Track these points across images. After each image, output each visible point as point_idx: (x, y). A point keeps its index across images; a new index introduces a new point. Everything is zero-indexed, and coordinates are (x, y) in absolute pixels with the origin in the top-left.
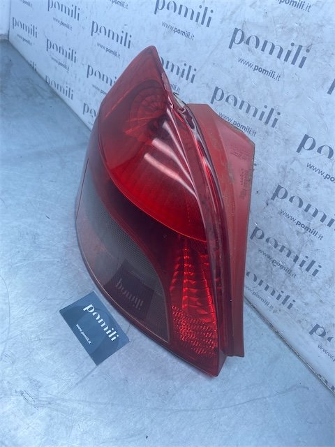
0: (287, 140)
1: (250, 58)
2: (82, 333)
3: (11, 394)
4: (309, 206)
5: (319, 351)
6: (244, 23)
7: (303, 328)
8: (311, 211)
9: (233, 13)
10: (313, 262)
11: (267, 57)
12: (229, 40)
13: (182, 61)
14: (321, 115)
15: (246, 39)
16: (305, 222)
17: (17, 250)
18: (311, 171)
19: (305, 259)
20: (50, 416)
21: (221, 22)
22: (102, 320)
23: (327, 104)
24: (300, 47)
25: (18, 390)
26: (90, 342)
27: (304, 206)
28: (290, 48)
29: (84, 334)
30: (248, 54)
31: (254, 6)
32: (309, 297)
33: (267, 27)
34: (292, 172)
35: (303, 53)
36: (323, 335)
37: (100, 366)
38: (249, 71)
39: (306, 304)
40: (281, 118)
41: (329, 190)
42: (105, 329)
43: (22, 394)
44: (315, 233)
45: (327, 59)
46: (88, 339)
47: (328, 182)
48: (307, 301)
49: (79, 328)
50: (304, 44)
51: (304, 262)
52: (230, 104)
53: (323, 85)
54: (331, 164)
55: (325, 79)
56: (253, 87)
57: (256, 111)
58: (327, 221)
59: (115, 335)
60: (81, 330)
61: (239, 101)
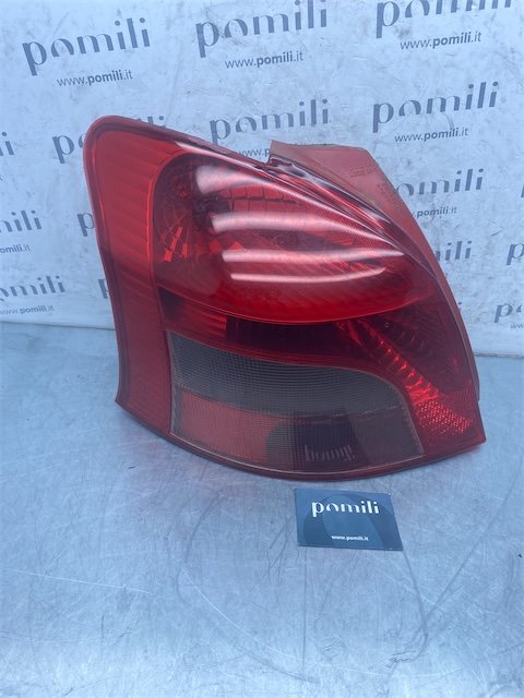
0: (353, 126)
1: (244, 53)
2: (348, 538)
3: (389, 675)
4: (422, 186)
5: (514, 331)
6: (207, 10)
7: (485, 323)
8: (428, 189)
9: (181, 5)
10: (460, 244)
11: (269, 38)
12: (196, 46)
14: (382, 68)
16: (427, 208)
17: (161, 539)
18: (403, 144)
19: (449, 247)
20: (443, 644)
21: (168, 28)
22: (343, 506)
23: (383, 51)
25: (388, 662)
26: (367, 539)
27: (417, 189)
29: (352, 538)
30: (238, 50)
32: (474, 285)
36: (510, 310)
37: (405, 548)
38: (249, 72)
39: (476, 295)
40: (332, 105)
41: (437, 150)
42: (358, 511)
43: (396, 661)
44: (445, 211)
46: (360, 538)
47: (432, 141)
48: (475, 291)
49: (339, 538)
51: (448, 252)
52: (246, 131)
53: (365, 31)
54: (423, 119)
55: (365, 23)
56: (269, 89)
57: (291, 117)
58: (452, 186)
59: (373, 506)
60: (343, 538)
61: (258, 119)
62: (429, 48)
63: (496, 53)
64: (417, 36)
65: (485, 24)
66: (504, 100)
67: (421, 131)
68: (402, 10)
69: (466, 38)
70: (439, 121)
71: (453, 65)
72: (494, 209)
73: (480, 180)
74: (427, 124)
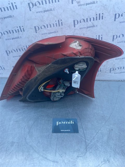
0: (69, 26)
1: (40, 10)
2: (65, 130)
5: (115, 74)
7: (107, 73)
11: (46, 5)
12: (28, 8)
13: (15, 27)
14: (74, 11)
18: (82, 30)
21: (21, 4)
23: (74, 7)
26: (70, 130)
29: (66, 130)
34: (76, 34)
38: (42, 14)
40: (63, 21)
41: (90, 31)
46: (68, 130)
47: (88, 29)
49: (62, 130)
52: (43, 29)
54: (86, 23)
56: (47, 18)
60: (64, 130)
62: (85, 6)
63: (102, 6)
64: (82, 3)
66: (105, 18)
67: (86, 26)
70: (90, 24)
71: (91, 10)
74: (87, 25)
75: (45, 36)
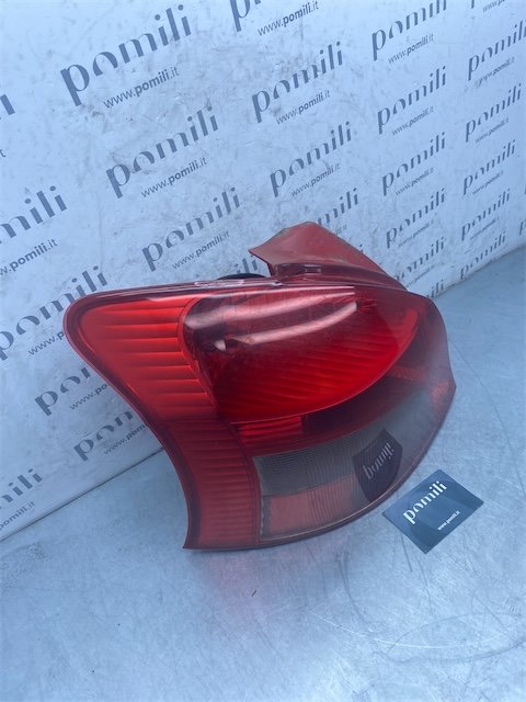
0: (260, 199)
1: (155, 179)
2: (448, 522)
6: (113, 155)
9: (87, 160)
11: (174, 157)
12: (111, 189)
13: (65, 283)
14: (269, 145)
15: (132, 168)
18: (299, 196)
21: (80, 185)
22: (422, 501)
23: (266, 131)
24: (200, 114)
26: (458, 512)
28: (190, 125)
29: (450, 520)
30: (149, 178)
31: (109, 128)
33: (146, 132)
35: (207, 116)
37: (483, 500)
38: (165, 192)
40: (239, 190)
41: (322, 189)
42: (434, 497)
45: (233, 98)
46: (454, 516)
47: (317, 185)
49: (442, 526)
50: (201, 107)
53: (249, 121)
54: (306, 171)
55: (247, 115)
56: (186, 199)
57: (209, 214)
58: (339, 210)
59: (438, 485)
60: (445, 524)
61: (183, 229)
62: (298, 115)
63: (341, 101)
64: (287, 110)
65: (329, 83)
66: (356, 133)
67: (308, 180)
68: (271, 95)
69: (320, 98)
70: (318, 166)
71: (316, 121)
72: (370, 213)
73: (356, 197)
74: (311, 173)
75: (187, 269)
